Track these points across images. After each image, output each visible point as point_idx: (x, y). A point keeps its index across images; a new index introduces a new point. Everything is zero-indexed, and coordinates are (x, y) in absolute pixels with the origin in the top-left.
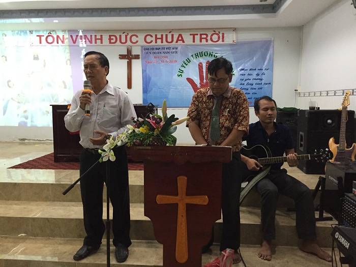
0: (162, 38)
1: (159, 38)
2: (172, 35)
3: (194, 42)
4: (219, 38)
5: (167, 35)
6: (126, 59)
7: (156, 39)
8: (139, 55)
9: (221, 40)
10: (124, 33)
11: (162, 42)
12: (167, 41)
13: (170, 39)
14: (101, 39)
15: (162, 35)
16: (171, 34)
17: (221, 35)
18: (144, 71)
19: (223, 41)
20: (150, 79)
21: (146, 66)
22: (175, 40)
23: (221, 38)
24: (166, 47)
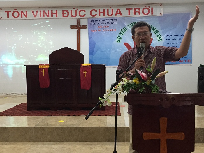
0: (104, 12)
1: (102, 12)
2: (112, 10)
3: (129, 14)
4: (149, 11)
5: (108, 10)
6: (76, 28)
7: (100, 13)
8: (86, 26)
9: (151, 13)
10: (74, 9)
11: (104, 15)
12: (108, 14)
13: (110, 13)
14: (56, 14)
15: (104, 10)
16: (111, 8)
17: (150, 9)
18: (90, 38)
19: (152, 14)
20: (95, 44)
21: (92, 34)
22: (115, 13)
23: (151, 11)
24: (107, 19)
